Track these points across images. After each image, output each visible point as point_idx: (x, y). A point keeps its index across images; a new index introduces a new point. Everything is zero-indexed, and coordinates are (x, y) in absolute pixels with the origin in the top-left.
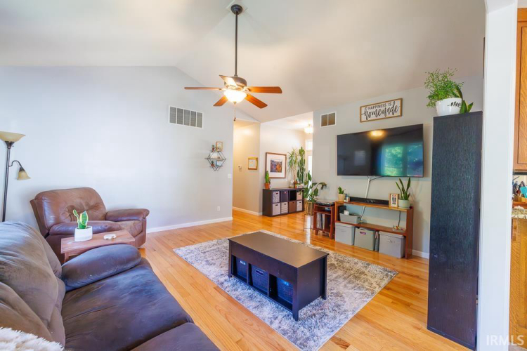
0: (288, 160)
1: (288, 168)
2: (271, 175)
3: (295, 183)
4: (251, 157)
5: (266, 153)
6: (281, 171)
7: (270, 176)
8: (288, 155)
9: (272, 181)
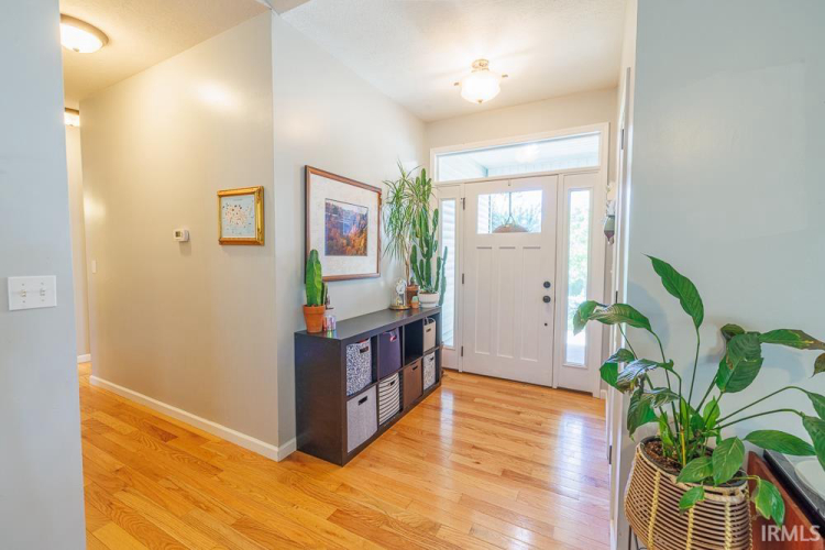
0: (387, 210)
1: (385, 240)
2: (330, 265)
3: (411, 294)
4: (227, 187)
5: (306, 171)
6: (364, 253)
7: (325, 273)
8: (385, 189)
9: (333, 291)
